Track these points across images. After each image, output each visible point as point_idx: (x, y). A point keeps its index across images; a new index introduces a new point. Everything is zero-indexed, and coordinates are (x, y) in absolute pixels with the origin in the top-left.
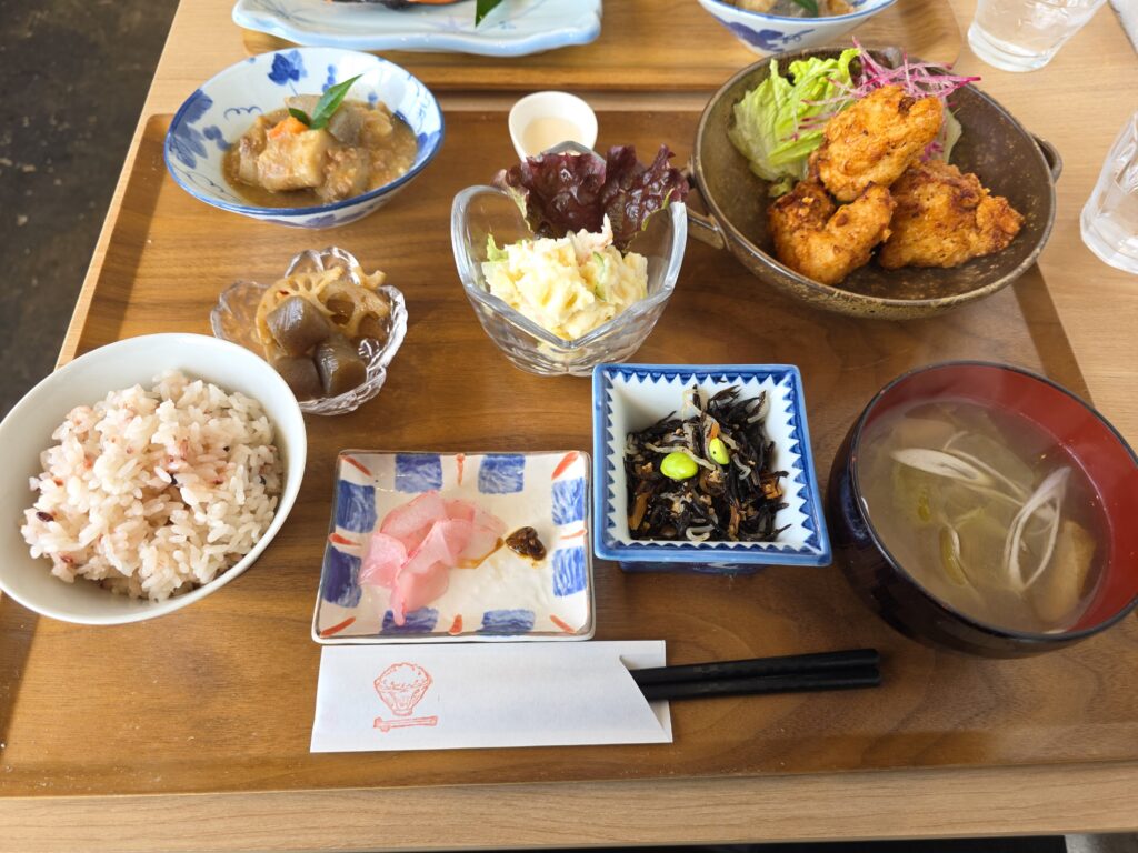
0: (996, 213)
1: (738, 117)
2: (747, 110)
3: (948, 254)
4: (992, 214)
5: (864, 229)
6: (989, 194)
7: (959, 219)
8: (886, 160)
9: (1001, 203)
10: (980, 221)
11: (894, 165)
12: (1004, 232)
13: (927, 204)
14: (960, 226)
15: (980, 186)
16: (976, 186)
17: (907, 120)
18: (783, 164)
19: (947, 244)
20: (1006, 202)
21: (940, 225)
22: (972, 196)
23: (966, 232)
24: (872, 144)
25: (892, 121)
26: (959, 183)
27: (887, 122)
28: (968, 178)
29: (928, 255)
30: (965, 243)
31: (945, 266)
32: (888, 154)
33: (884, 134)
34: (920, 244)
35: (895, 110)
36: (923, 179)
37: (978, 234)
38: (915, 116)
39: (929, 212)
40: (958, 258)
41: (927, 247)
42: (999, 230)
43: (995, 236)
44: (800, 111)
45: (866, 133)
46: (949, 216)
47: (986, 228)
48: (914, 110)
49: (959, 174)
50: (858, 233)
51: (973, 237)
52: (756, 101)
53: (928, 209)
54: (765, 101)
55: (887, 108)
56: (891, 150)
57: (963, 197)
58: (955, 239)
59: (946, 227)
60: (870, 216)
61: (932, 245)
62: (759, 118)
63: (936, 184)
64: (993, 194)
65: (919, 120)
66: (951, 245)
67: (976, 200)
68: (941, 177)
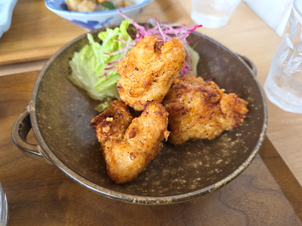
0: (232, 103)
1: (73, 68)
2: (77, 63)
3: (209, 133)
4: (230, 105)
5: (149, 137)
6: (225, 92)
7: (211, 111)
8: (155, 84)
9: (233, 97)
10: (224, 110)
11: (161, 87)
12: (239, 114)
13: (189, 106)
14: (213, 115)
15: (218, 88)
16: (216, 88)
17: (161, 57)
18: (103, 91)
19: (208, 127)
20: (236, 96)
21: (201, 117)
22: (215, 96)
23: (217, 118)
24: (143, 76)
25: (152, 59)
26: (206, 89)
27: (148, 60)
28: (210, 84)
29: (198, 135)
30: (218, 125)
31: (210, 139)
32: (155, 81)
33: (149, 68)
34: (191, 130)
35: (152, 51)
36: (183, 90)
37: (224, 118)
38: (166, 53)
39: (192, 110)
40: (216, 133)
41: (196, 131)
42: (236, 114)
43: (235, 117)
44: (106, 59)
45: (137, 69)
46: (205, 111)
47: (228, 114)
48: (164, 50)
49: (204, 83)
50: (145, 140)
51: (222, 120)
52: (82, 58)
53: (191, 109)
54: (88, 57)
55: (146, 50)
56: (156, 78)
57: (210, 97)
58: (212, 124)
59: (204, 118)
60: (151, 126)
61: (199, 129)
62: (85, 67)
63: (192, 92)
64: (227, 92)
65: (169, 55)
66: (210, 128)
67: (219, 98)
68: (194, 87)
